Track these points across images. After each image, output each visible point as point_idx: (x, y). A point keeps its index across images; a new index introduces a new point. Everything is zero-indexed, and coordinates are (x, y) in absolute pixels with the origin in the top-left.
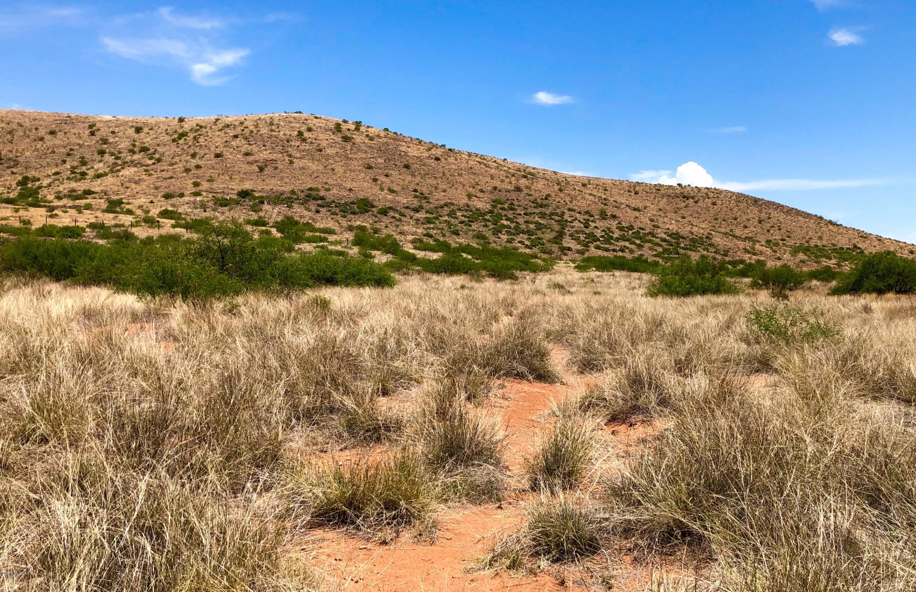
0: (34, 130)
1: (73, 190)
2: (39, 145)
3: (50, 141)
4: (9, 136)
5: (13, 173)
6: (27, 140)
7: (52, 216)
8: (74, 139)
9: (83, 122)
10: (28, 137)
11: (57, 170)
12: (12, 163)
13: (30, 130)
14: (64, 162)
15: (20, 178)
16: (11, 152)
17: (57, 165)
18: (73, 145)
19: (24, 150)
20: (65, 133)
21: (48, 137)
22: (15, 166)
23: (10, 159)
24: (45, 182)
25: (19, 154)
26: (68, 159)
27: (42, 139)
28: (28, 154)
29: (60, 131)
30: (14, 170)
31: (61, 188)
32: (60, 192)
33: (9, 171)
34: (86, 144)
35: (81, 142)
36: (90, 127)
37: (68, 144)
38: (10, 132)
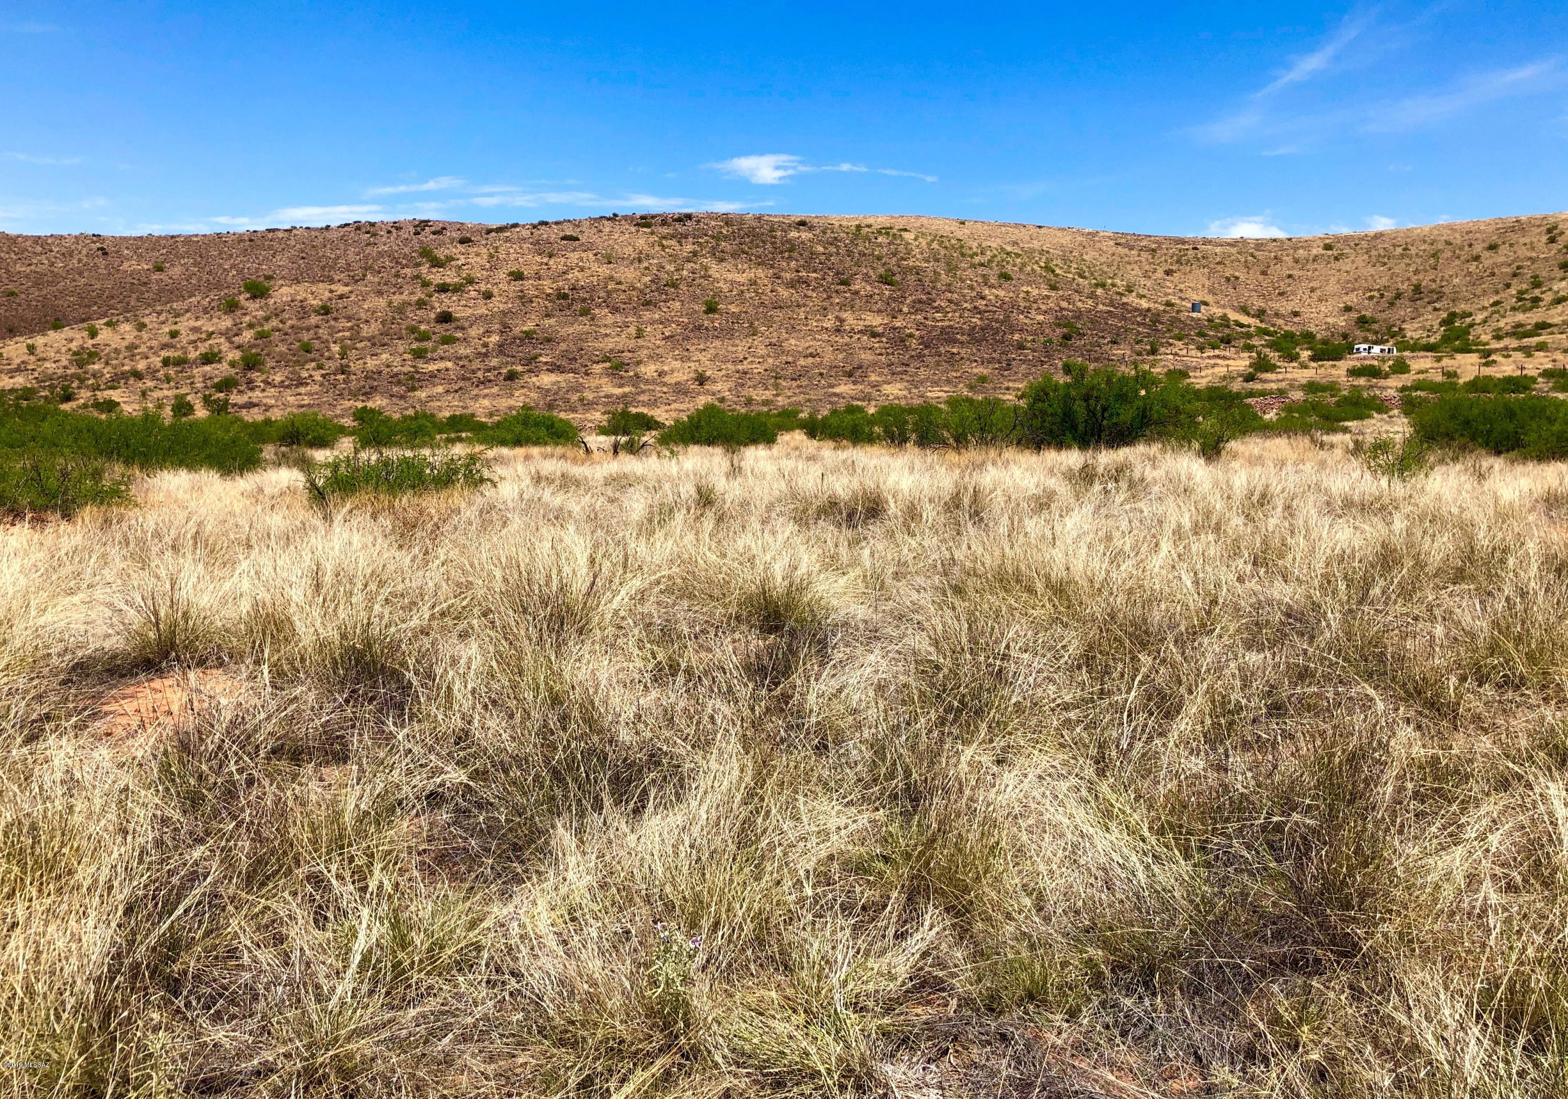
0: (1466, 248)
1: (1519, 325)
2: (1472, 267)
3: (1488, 259)
4: (1432, 261)
5: (1435, 309)
6: (1457, 262)
7: (1487, 364)
8: (1523, 252)
9: (1539, 226)
10: (1458, 257)
11: (1496, 298)
12: (1435, 296)
13: (1461, 248)
14: (1508, 286)
15: (1445, 315)
16: (1434, 281)
17: (1497, 292)
18: (1522, 261)
19: (1451, 276)
20: (1511, 245)
21: (1487, 254)
22: (1438, 300)
23: (1432, 291)
24: (1479, 317)
25: (1444, 283)
26: (1515, 281)
27: (1477, 258)
28: (1456, 281)
29: (1504, 243)
30: (1437, 305)
31: (1502, 324)
32: (1500, 329)
33: (1430, 308)
34: (1542, 256)
35: (1534, 255)
36: (1549, 231)
37: (1514, 261)
38: (1433, 256)
